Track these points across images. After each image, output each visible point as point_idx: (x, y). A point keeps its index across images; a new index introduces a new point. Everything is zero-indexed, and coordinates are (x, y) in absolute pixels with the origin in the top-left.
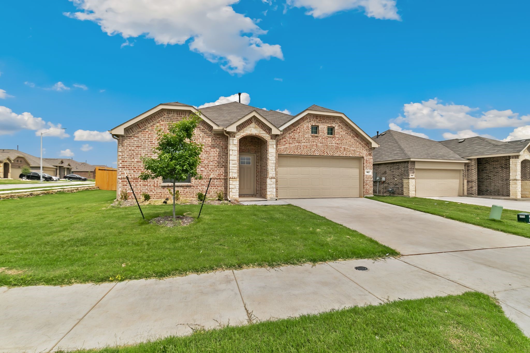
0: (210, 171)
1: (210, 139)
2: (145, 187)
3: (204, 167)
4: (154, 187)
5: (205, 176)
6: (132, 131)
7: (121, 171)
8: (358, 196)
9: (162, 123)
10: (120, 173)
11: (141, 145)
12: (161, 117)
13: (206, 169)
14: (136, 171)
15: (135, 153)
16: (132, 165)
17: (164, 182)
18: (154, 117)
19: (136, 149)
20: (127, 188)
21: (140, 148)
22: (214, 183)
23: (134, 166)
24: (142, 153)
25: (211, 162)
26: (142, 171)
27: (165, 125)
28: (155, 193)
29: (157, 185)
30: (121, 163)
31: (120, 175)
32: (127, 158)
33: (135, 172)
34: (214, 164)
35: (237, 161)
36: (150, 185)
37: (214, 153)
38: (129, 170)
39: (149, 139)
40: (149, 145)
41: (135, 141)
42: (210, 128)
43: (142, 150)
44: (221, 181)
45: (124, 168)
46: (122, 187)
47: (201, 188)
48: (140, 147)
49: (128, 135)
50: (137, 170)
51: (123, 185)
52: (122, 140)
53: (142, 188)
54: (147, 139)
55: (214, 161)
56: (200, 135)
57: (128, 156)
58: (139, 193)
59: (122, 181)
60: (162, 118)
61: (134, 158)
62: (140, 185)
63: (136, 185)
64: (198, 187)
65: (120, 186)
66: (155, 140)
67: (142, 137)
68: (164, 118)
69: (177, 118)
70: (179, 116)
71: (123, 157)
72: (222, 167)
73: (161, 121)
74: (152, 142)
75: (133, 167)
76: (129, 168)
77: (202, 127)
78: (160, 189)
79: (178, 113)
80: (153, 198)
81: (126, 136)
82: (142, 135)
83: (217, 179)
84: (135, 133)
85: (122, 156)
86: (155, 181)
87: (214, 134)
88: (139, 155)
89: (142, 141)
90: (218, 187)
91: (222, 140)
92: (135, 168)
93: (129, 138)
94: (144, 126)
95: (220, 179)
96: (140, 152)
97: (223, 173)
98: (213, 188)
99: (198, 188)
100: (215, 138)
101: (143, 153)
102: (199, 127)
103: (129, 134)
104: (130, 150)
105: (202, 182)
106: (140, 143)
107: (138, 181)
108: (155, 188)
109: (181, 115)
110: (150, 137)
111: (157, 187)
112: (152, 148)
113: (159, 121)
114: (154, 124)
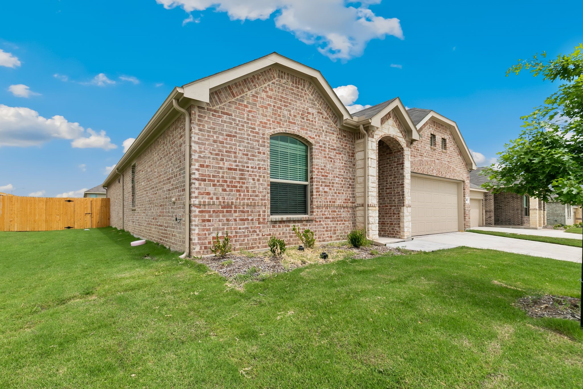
0: (336, 193)
1: (334, 137)
2: (244, 224)
3: (328, 186)
4: (259, 224)
5: (330, 202)
6: (220, 99)
7: (197, 189)
8: (457, 230)
9: (270, 93)
10: (198, 191)
11: (236, 133)
12: (269, 81)
13: (330, 189)
14: (228, 189)
15: (225, 150)
16: (220, 175)
17: (273, 213)
18: (258, 79)
19: (226, 139)
20: (211, 228)
21: (234, 139)
22: (341, 215)
23: (223, 177)
24: (238, 151)
25: (337, 177)
26: (238, 189)
27: (275, 99)
28: (261, 236)
29: (264, 219)
30: (198, 170)
31: (196, 197)
32: (209, 158)
33: (224, 190)
34: (339, 181)
35: (376, 177)
36: (252, 220)
37: (339, 163)
38: (214, 185)
39: (250, 122)
40: (249, 135)
41: (225, 122)
42: (341, 116)
43: (238, 144)
44: (349, 212)
45: (205, 180)
46: (201, 225)
47: (325, 224)
48: (234, 136)
49: (211, 107)
50: (228, 186)
51: (204, 221)
52: (201, 116)
53: (239, 227)
54: (245, 122)
55: (340, 176)
56: (322, 127)
57: (211, 153)
58: (234, 236)
59: (200, 212)
60: (270, 83)
61: (222, 160)
62: (235, 220)
63: (228, 220)
64: (322, 223)
65: (196, 223)
66: (259, 125)
67: (238, 117)
68: (272, 83)
69: (293, 90)
70: (295, 85)
71: (202, 156)
72: (349, 188)
73: (268, 89)
74: (254, 129)
75: (221, 179)
76: (214, 181)
77: (325, 114)
78: (268, 227)
79: (293, 79)
80: (258, 247)
81: (208, 109)
82: (238, 111)
83: (344, 207)
84: (225, 105)
85: (201, 152)
86: (259, 212)
87: (340, 129)
88: (233, 155)
89: (237, 125)
90: (345, 221)
91: (348, 141)
92: (226, 182)
93: (213, 115)
94: (240, 94)
95: (347, 207)
96: (234, 147)
97: (350, 197)
98: (339, 223)
99: (321, 225)
100: (340, 136)
101: (240, 150)
102: (321, 114)
103: (213, 106)
104: (215, 141)
105: (326, 213)
106: (234, 128)
107: (230, 211)
108: (261, 225)
109: (299, 85)
110: (250, 117)
111: (263, 223)
112: (255, 143)
113: (266, 88)
114: (257, 93)
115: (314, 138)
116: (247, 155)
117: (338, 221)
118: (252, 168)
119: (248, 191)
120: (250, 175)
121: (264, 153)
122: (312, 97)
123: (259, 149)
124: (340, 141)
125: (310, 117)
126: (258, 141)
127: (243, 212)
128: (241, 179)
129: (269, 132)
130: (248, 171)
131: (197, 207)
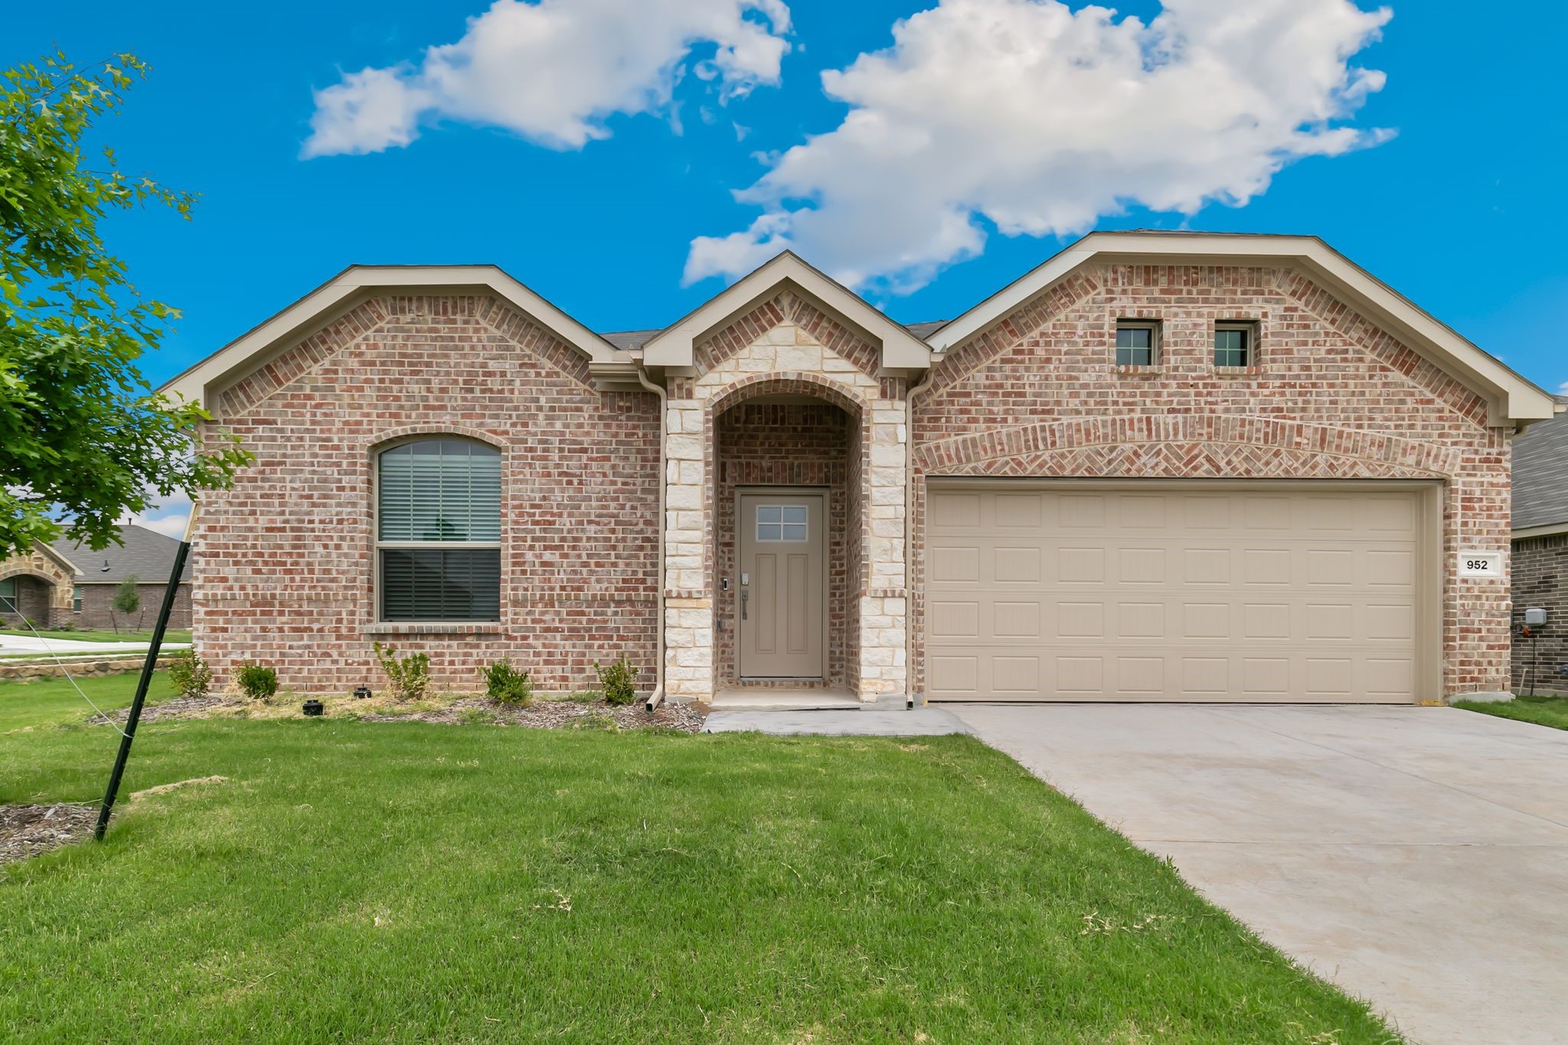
0: (585, 565)
1: (584, 417)
2: (302, 639)
3: (556, 548)
4: (338, 638)
5: (563, 588)
6: (248, 397)
7: (203, 571)
9: (370, 355)
10: (201, 576)
11: (284, 456)
12: (367, 328)
13: (565, 556)
14: (265, 569)
15: (258, 493)
16: (249, 543)
17: (388, 615)
18: (337, 332)
19: (263, 472)
20: (230, 643)
21: (279, 468)
22: (606, 622)
23: (254, 546)
24: (287, 493)
25: (590, 522)
26: (289, 567)
27: (383, 364)
28: (342, 665)
29: (352, 629)
30: (204, 537)
31: (200, 587)
32: (226, 512)
33: (258, 572)
34: (602, 532)
35: (701, 513)
36: (321, 630)
37: (602, 484)
38: (236, 563)
39: (318, 428)
40: (315, 455)
41: (261, 439)
43: (288, 477)
44: (638, 614)
45: (217, 555)
46: (209, 638)
47: (544, 646)
48: (280, 463)
49: (232, 417)
50: (266, 563)
51: (214, 630)
52: (207, 438)
53: (288, 644)
54: (307, 431)
55: (605, 520)
56: (537, 400)
57: (230, 504)
58: (277, 662)
59: (207, 613)
60: (370, 333)
61: (253, 513)
62: (281, 630)
63: (264, 629)
64: (531, 641)
65: (200, 634)
66: (341, 430)
67: (289, 422)
68: (376, 331)
69: (436, 330)
70: (442, 318)
71: (212, 510)
72: (641, 548)
73: (363, 348)
74: (329, 440)
75: (250, 552)
76: (236, 555)
77: (548, 365)
78: (361, 646)
79: (436, 306)
80: (336, 688)
81: (225, 422)
82: (290, 410)
83: (619, 603)
84: (261, 406)
85: (209, 504)
86: (340, 613)
87: (604, 394)
88: (276, 501)
89: (288, 439)
90: (621, 638)
91: (640, 419)
92: (261, 555)
93: (236, 429)
94: (295, 374)
95: (629, 600)
96: (279, 485)
97: (645, 573)
98: (597, 643)
99: (529, 646)
100: (606, 412)
101: (293, 489)
102: (534, 366)
103: (236, 413)
105: (547, 617)
106: (280, 447)
107: (270, 613)
108: (343, 642)
109: (454, 313)
110: (319, 418)
111: (350, 638)
112: (329, 470)
113: (358, 346)
114: (334, 363)
115: (506, 433)
116: (310, 497)
117: (592, 638)
118: (321, 522)
119: (311, 572)
120: (318, 539)
121: (353, 489)
122: (498, 333)
123: (340, 481)
124: (608, 426)
125: (495, 383)
126: (338, 465)
127: (299, 613)
128: (295, 547)
129: (366, 440)
130: (313, 530)
131: (202, 605)
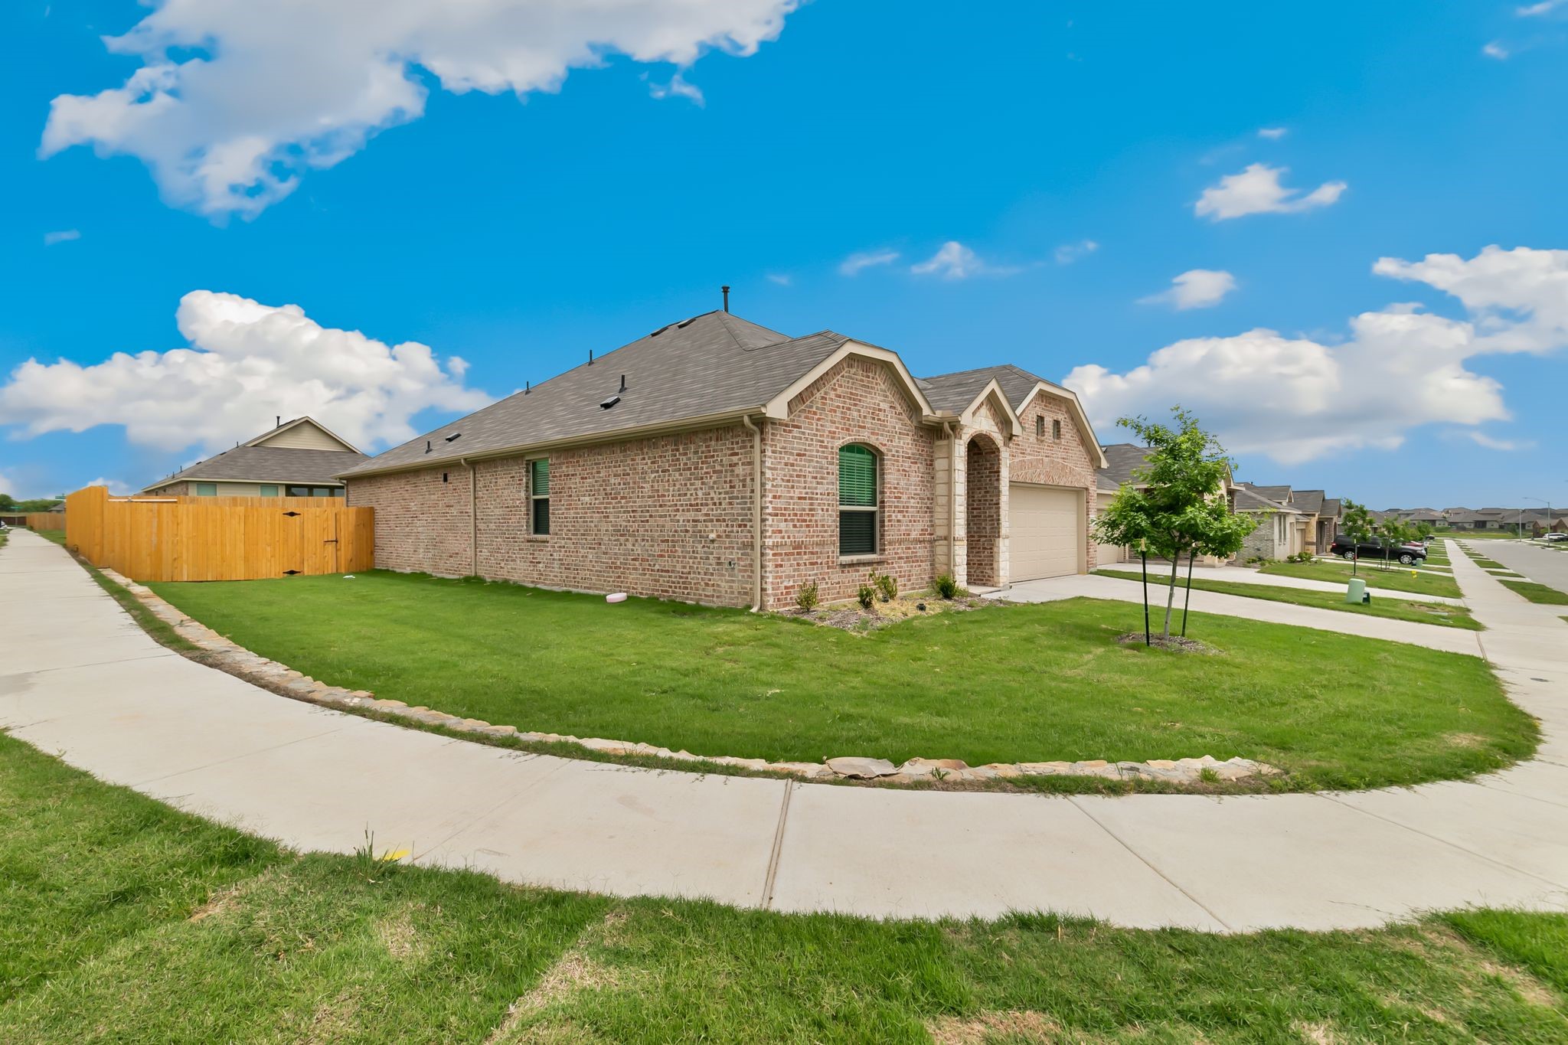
0: (910, 521)
1: (909, 439)
2: (814, 569)
3: (902, 512)
4: (828, 568)
5: (904, 534)
6: (797, 412)
7: (771, 526)
8: (1076, 572)
9: (839, 391)
10: (770, 529)
11: (806, 449)
12: (838, 374)
13: (904, 516)
14: (798, 524)
15: (795, 473)
16: (791, 507)
17: (843, 552)
18: (828, 374)
19: (796, 460)
20: (784, 574)
21: (804, 458)
22: (917, 552)
23: (794, 509)
24: (807, 474)
25: (912, 497)
26: (808, 523)
27: (844, 397)
28: (829, 585)
29: (833, 562)
30: (771, 502)
31: (770, 537)
32: (781, 486)
33: (795, 526)
34: (915, 503)
35: (964, 497)
36: (821, 563)
37: (915, 477)
38: (786, 520)
39: (819, 433)
40: (818, 451)
42: (918, 409)
43: (808, 464)
44: (926, 548)
45: (777, 515)
46: (775, 571)
47: (898, 567)
48: (804, 455)
50: (798, 520)
51: (778, 566)
52: (773, 434)
53: (808, 573)
54: (815, 434)
55: (916, 496)
56: (895, 427)
57: (783, 480)
59: (774, 555)
60: (839, 377)
61: (793, 487)
62: (805, 564)
63: (798, 564)
64: (894, 564)
65: (770, 569)
66: (828, 436)
67: (807, 428)
68: (842, 377)
69: (864, 380)
70: (865, 374)
71: (774, 483)
72: (926, 512)
73: (838, 386)
74: (823, 442)
75: (792, 512)
76: (786, 515)
78: (837, 571)
79: (864, 366)
81: (779, 424)
82: (807, 421)
83: (920, 542)
84: (795, 415)
85: (774, 480)
86: (829, 552)
87: (915, 427)
88: (803, 480)
89: (807, 440)
90: (922, 561)
91: (925, 442)
92: (797, 515)
93: (785, 431)
94: (810, 398)
95: (924, 541)
96: (804, 469)
97: (928, 526)
98: (914, 564)
99: (894, 568)
100: (916, 438)
101: (810, 472)
102: (894, 408)
104: (786, 464)
105: (899, 551)
106: (803, 444)
107: (801, 553)
108: (830, 570)
109: (869, 373)
110: (819, 427)
111: (832, 567)
112: (824, 461)
113: (835, 385)
114: (826, 393)
115: (885, 445)
116: (816, 478)
117: (913, 562)
118: (821, 494)
119: (817, 526)
120: (819, 504)
121: (833, 474)
122: (883, 387)
123: (827, 468)
124: (916, 445)
125: (882, 416)
126: (827, 458)
127: (812, 553)
128: (811, 510)
129: (839, 443)
130: (817, 499)
131: (772, 549)
